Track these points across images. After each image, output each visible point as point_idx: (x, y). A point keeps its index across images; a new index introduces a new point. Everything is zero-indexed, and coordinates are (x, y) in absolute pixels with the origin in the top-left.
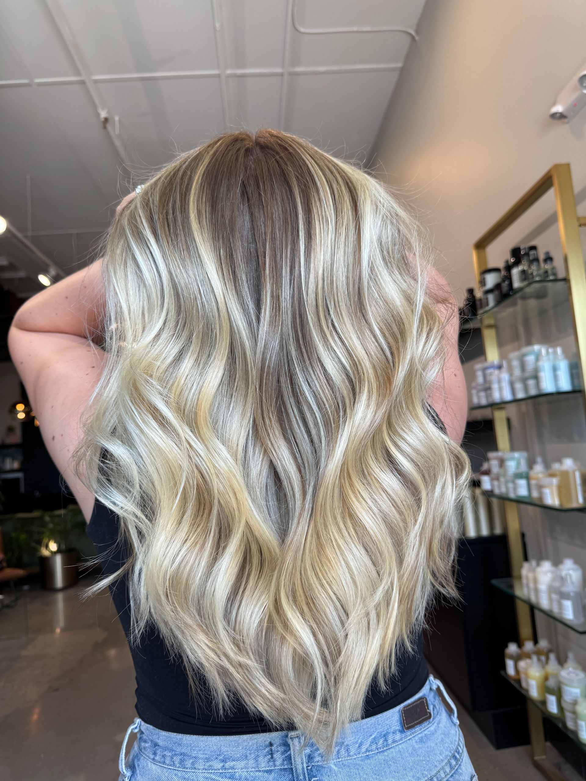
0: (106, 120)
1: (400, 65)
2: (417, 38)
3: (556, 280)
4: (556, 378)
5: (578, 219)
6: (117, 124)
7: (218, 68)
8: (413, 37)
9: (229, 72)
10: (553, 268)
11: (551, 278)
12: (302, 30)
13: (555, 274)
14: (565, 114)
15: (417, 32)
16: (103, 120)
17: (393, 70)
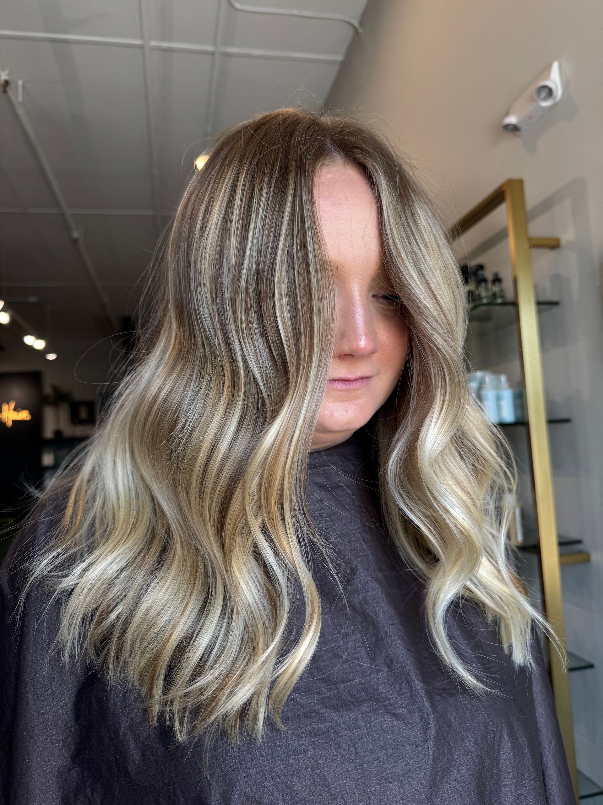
0: (7, 83)
1: (340, 58)
2: (360, 30)
3: (504, 304)
4: (499, 408)
5: (530, 240)
6: (20, 89)
7: (142, 38)
8: (356, 30)
9: (153, 43)
10: (502, 291)
11: (499, 301)
12: (238, 6)
13: (503, 297)
14: (520, 126)
15: (361, 23)
16: (3, 82)
17: (333, 62)
